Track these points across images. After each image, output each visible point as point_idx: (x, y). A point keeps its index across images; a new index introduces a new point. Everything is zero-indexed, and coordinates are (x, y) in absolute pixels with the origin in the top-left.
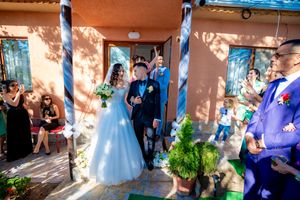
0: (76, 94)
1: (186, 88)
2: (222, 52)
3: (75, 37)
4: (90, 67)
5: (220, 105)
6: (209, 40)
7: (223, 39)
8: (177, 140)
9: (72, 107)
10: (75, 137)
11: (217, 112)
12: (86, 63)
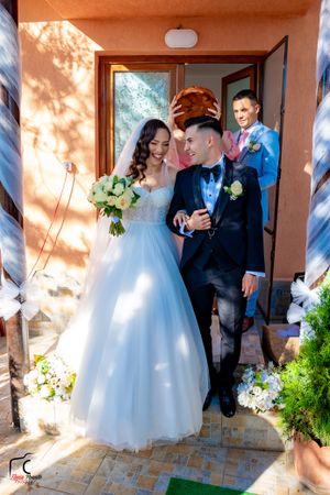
4: (57, 130)
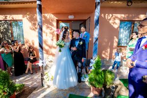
0: (44, 46)
1: (97, 42)
2: (116, 24)
3: (43, 19)
5: (115, 51)
6: (109, 18)
7: (116, 17)
8: (93, 68)
9: (42, 52)
10: (44, 66)
11: (113, 54)
12: (48, 31)
